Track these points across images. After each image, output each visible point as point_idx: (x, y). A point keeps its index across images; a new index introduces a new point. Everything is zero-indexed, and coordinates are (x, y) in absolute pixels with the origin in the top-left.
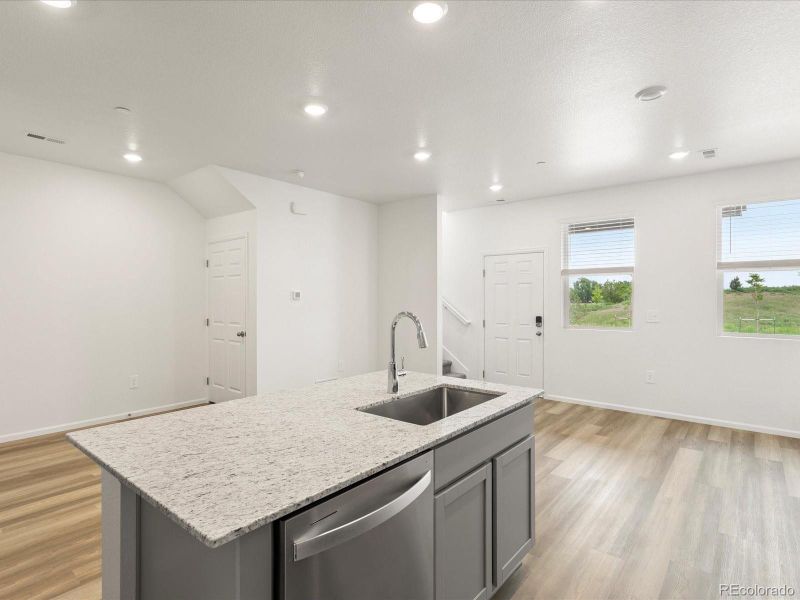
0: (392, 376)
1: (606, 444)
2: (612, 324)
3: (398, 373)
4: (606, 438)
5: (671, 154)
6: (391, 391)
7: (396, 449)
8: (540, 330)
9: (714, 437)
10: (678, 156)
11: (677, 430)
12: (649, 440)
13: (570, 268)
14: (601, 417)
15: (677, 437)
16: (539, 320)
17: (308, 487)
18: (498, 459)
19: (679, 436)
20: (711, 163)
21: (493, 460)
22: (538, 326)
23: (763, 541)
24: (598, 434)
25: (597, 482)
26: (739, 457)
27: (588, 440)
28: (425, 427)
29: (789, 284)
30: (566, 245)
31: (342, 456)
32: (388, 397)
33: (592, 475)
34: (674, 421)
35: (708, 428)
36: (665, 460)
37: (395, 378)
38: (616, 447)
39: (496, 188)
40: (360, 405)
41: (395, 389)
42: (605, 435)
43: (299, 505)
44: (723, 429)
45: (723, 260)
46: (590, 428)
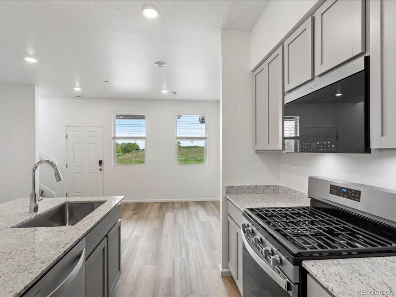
0: (33, 201)
1: (138, 218)
2: (126, 163)
3: (37, 199)
4: (137, 216)
5: (162, 90)
6: (33, 211)
7: (67, 242)
8: (101, 167)
9: (176, 206)
10: (165, 92)
11: (163, 206)
12: (154, 213)
13: (117, 136)
14: (132, 207)
15: (164, 209)
16: (101, 162)
17: (20, 281)
18: (109, 235)
19: (164, 208)
20: (174, 97)
21: (106, 236)
22: (100, 165)
23: (198, 240)
24: (134, 214)
25: (139, 236)
26: (185, 211)
27: (130, 218)
28: (75, 226)
29: (188, 145)
30: (114, 125)
31: (30, 256)
32: (33, 216)
33: (136, 233)
34: (161, 202)
35: (173, 203)
36: (162, 218)
37: (35, 202)
38: (142, 218)
39: (77, 89)
40: (12, 225)
41: (36, 209)
42: (137, 214)
43: (20, 294)
44: (178, 202)
45: (177, 136)
46: (129, 213)
